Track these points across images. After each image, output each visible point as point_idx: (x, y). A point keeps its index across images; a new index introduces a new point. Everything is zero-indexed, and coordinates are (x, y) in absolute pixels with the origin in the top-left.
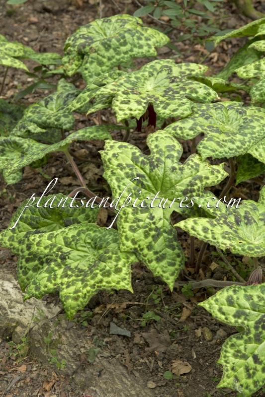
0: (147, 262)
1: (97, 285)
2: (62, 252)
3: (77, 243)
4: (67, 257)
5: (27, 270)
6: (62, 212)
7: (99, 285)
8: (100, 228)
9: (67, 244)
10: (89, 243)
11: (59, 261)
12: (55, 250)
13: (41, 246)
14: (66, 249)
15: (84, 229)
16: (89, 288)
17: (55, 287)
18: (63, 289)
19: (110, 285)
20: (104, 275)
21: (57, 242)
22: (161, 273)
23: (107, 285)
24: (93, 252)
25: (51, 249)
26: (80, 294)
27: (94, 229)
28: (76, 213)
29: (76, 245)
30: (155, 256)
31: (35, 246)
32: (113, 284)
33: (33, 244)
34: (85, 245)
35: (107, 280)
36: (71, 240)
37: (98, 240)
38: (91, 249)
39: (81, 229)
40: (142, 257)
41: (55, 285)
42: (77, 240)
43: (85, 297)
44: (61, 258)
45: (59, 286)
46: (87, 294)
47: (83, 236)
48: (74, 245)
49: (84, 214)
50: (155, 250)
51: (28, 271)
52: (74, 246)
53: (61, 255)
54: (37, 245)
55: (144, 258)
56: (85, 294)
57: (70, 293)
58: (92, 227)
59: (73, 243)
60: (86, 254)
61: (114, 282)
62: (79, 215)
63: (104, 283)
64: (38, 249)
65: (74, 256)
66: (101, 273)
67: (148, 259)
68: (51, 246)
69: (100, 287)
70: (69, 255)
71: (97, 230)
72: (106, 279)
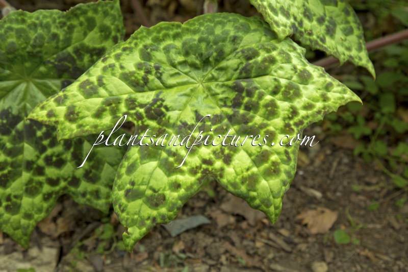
0: (320, 43)
1: (292, 122)
2: (141, 106)
3: (161, 74)
4: (163, 109)
5: (14, 200)
6: (41, 46)
7: (296, 119)
8: (183, 26)
9: (140, 85)
10: (183, 63)
11: (153, 124)
12: (123, 108)
13: (82, 118)
14: (147, 97)
15: (149, 41)
16: (281, 138)
17: (199, 175)
18: (222, 169)
19: (315, 110)
20: (287, 97)
21: (115, 92)
22: (347, 53)
23: (310, 112)
24: (204, 77)
25: (114, 112)
26: (274, 158)
27: (171, 33)
28: (75, 35)
29: (159, 78)
30: (323, 27)
31: (67, 124)
32: (319, 105)
33: (57, 122)
34: (177, 71)
35: (302, 104)
36: (142, 73)
37: (203, 45)
38: (194, 73)
39: (141, 46)
40: (308, 37)
41: (193, 171)
42: (157, 68)
43: (289, 159)
44: (151, 118)
45: (207, 170)
46: (290, 150)
47: (160, 56)
48: (156, 80)
49: (96, 29)
50: (318, 16)
51: (18, 201)
52: (158, 83)
53: (146, 112)
54: (72, 120)
55: (311, 37)
56: (286, 153)
57: (248, 170)
58: (163, 32)
59: (151, 77)
60: (191, 87)
61: (317, 101)
62: (85, 34)
63: (303, 113)
64: (80, 126)
65: (175, 101)
66: (280, 96)
67: (318, 37)
68: (109, 104)
69: (301, 122)
70: (164, 104)
71: (179, 30)
72: (298, 103)
